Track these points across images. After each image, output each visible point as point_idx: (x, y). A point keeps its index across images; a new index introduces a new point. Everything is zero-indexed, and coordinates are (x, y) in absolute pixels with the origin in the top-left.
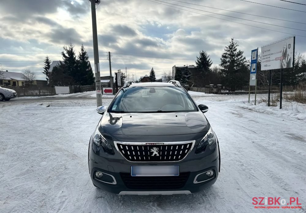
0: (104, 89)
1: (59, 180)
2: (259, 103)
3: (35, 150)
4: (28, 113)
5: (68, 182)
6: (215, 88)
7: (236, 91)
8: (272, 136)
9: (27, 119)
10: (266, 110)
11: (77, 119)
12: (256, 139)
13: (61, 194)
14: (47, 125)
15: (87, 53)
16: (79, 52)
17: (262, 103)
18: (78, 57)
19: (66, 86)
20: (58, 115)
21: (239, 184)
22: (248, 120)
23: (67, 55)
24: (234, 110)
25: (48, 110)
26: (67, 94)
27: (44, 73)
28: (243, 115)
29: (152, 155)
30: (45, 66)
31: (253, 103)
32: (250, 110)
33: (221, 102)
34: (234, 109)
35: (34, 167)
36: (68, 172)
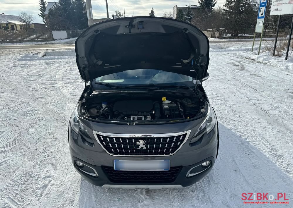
1: (45, 154)
2: (263, 51)
3: (26, 112)
4: (23, 64)
5: (54, 157)
6: (218, 31)
7: (239, 35)
8: (275, 95)
9: (22, 71)
10: (270, 62)
11: (72, 72)
12: (258, 100)
13: (45, 174)
14: (41, 79)
17: (267, 52)
19: (64, 30)
20: (53, 66)
21: (236, 164)
22: (249, 74)
24: (236, 61)
25: (44, 61)
26: (65, 39)
27: (40, 15)
28: (245, 67)
29: (138, 149)
30: (41, 8)
31: (257, 52)
32: (253, 61)
33: (223, 50)
34: (236, 59)
35: (22, 135)
36: (56, 142)
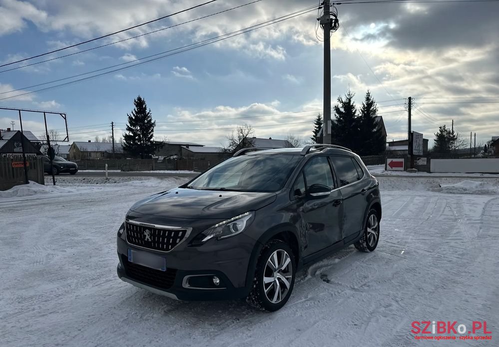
0: (389, 161)
15: (375, 104)
16: (363, 104)
18: (361, 111)
23: (342, 110)
27: (312, 139)
29: (145, 240)
30: (316, 129)
